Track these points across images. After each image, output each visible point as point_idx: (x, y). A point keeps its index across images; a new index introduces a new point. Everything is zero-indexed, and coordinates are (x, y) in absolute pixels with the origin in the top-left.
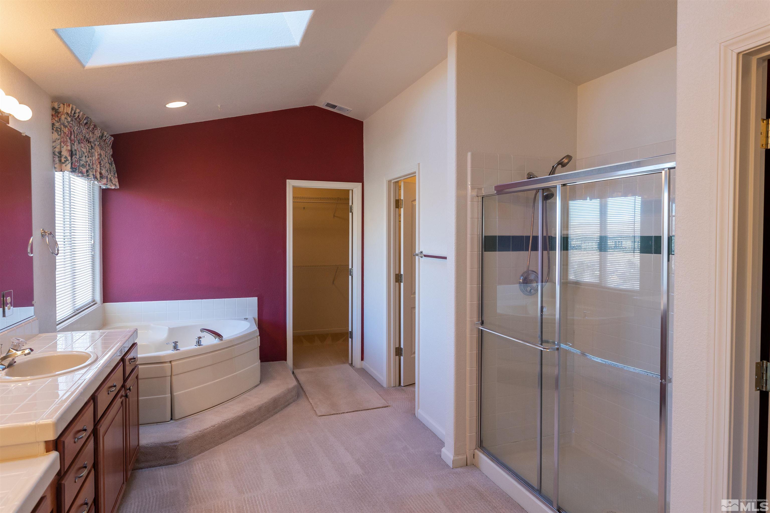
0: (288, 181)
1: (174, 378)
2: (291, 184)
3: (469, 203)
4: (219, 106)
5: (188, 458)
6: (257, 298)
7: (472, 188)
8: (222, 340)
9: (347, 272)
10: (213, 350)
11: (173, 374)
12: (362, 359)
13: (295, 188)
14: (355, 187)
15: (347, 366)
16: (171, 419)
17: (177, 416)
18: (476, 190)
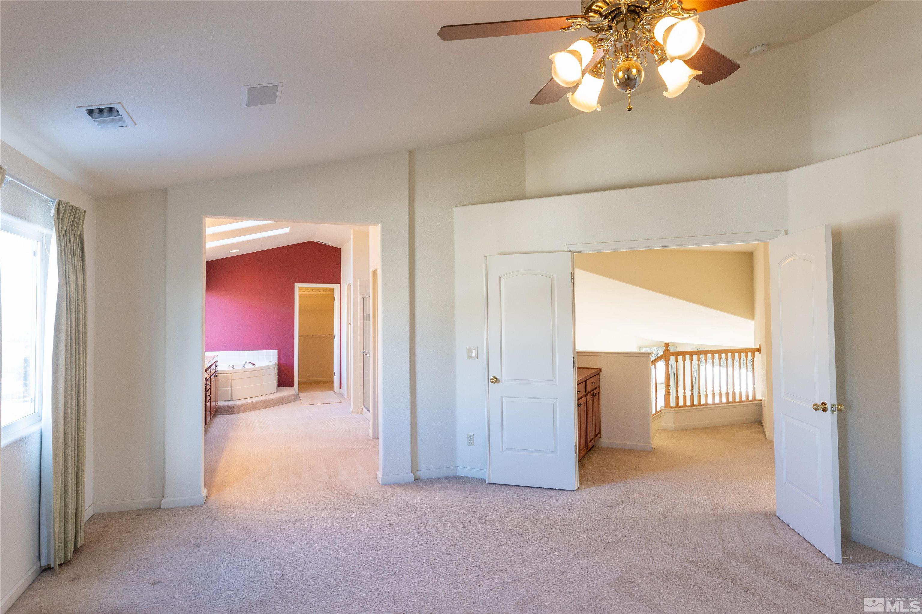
0: (296, 284)
1: (232, 380)
2: (297, 286)
3: (359, 300)
4: (256, 248)
5: (238, 413)
6: (277, 350)
7: (360, 294)
8: (255, 366)
9: (333, 336)
10: (251, 371)
11: (232, 379)
12: (340, 388)
13: (300, 289)
14: (336, 286)
15: (331, 393)
16: (231, 400)
17: (233, 398)
18: (362, 295)
